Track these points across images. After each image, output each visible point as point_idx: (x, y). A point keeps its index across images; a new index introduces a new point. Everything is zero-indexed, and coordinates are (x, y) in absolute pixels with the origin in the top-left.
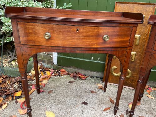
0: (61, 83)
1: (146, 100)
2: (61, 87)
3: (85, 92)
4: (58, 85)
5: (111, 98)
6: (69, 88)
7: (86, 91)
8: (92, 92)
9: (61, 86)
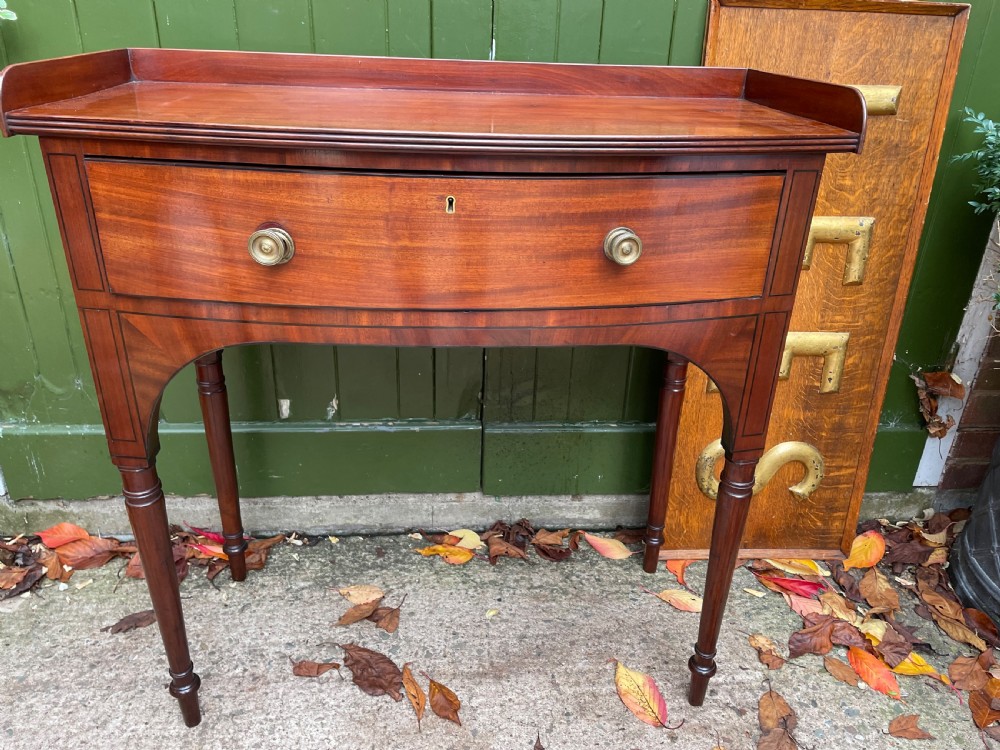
0: (47, 653)
1: (666, 635)
2: (46, 685)
3: (246, 685)
4: (19, 673)
5: (442, 682)
6: (117, 678)
7: (255, 678)
8: (305, 669)
9: (45, 676)
